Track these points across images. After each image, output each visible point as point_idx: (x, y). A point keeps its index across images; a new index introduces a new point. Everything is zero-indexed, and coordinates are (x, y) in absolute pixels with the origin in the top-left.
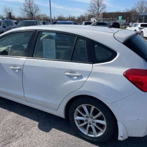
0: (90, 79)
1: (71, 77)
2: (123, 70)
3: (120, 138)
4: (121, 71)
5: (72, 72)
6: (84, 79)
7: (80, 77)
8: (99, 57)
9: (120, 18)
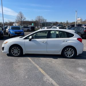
0: (69, 41)
1: (64, 42)
2: (77, 38)
3: (77, 55)
4: (76, 39)
5: (64, 40)
6: (68, 42)
7: (66, 41)
8: (70, 36)
9: (33, 24)
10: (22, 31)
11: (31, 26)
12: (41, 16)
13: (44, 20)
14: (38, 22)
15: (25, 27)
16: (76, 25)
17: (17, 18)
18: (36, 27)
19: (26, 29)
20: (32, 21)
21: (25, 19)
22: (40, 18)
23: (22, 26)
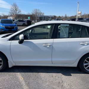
9: (29, 18)
10: (15, 26)
11: (27, 20)
12: (38, 9)
13: (41, 13)
14: (34, 16)
15: (20, 21)
16: (78, 19)
17: (11, 10)
18: (33, 21)
19: (21, 23)
20: (28, 14)
21: (20, 11)
22: (37, 11)
23: (17, 20)
